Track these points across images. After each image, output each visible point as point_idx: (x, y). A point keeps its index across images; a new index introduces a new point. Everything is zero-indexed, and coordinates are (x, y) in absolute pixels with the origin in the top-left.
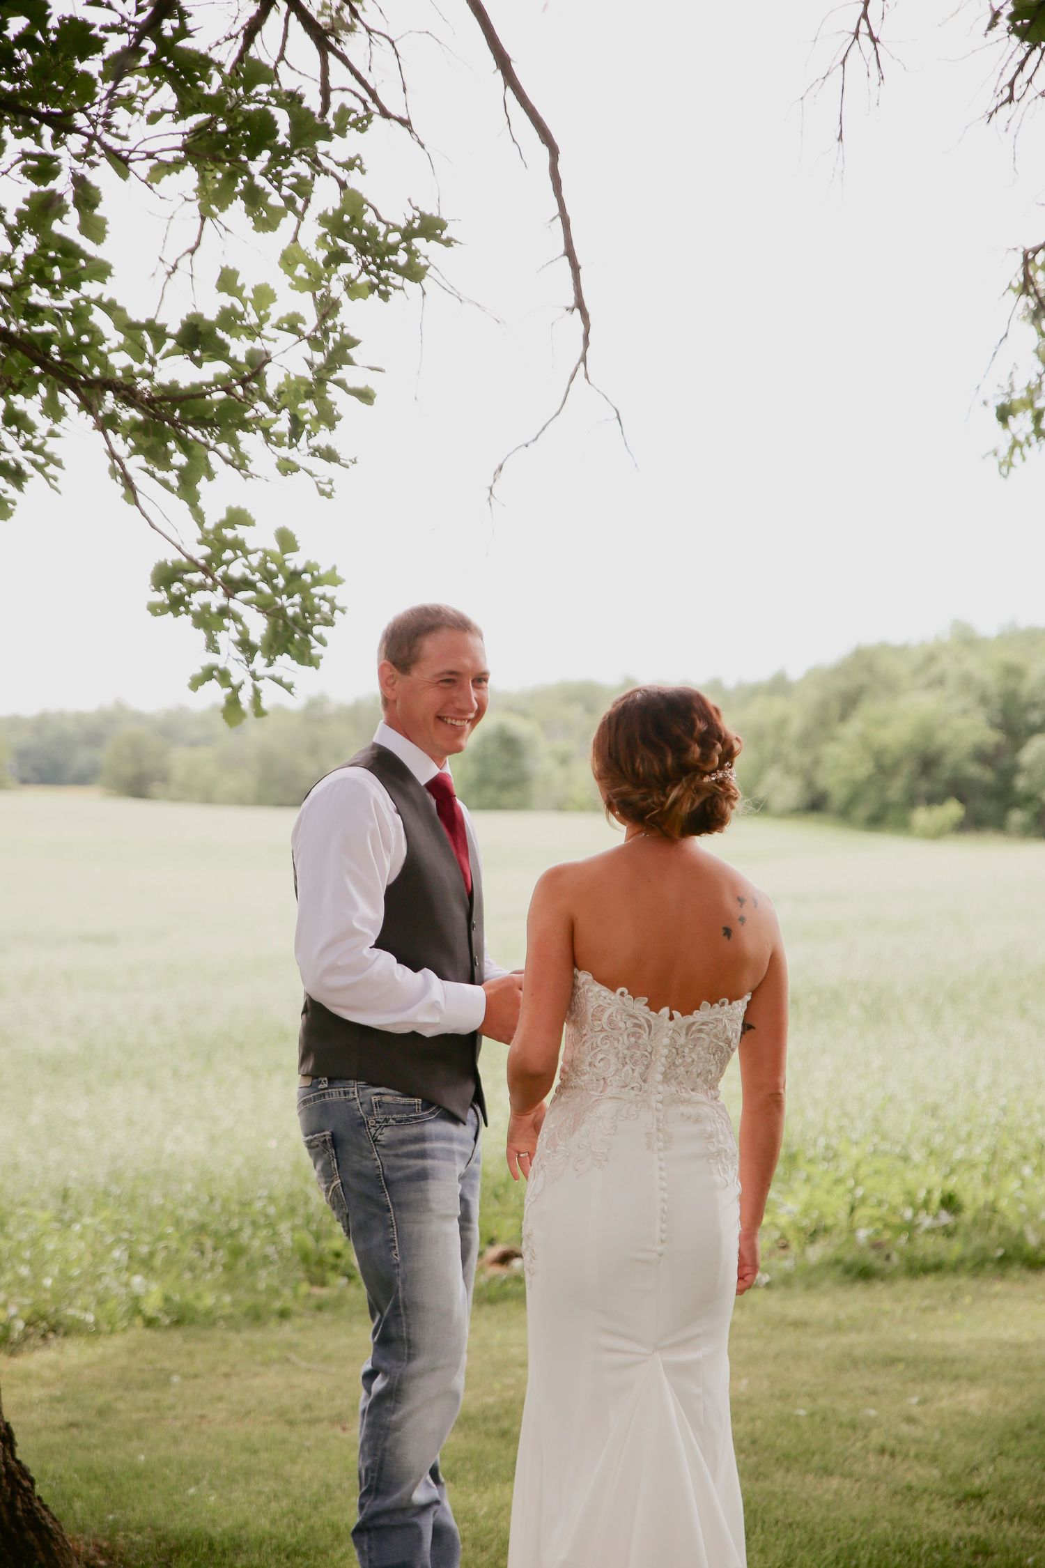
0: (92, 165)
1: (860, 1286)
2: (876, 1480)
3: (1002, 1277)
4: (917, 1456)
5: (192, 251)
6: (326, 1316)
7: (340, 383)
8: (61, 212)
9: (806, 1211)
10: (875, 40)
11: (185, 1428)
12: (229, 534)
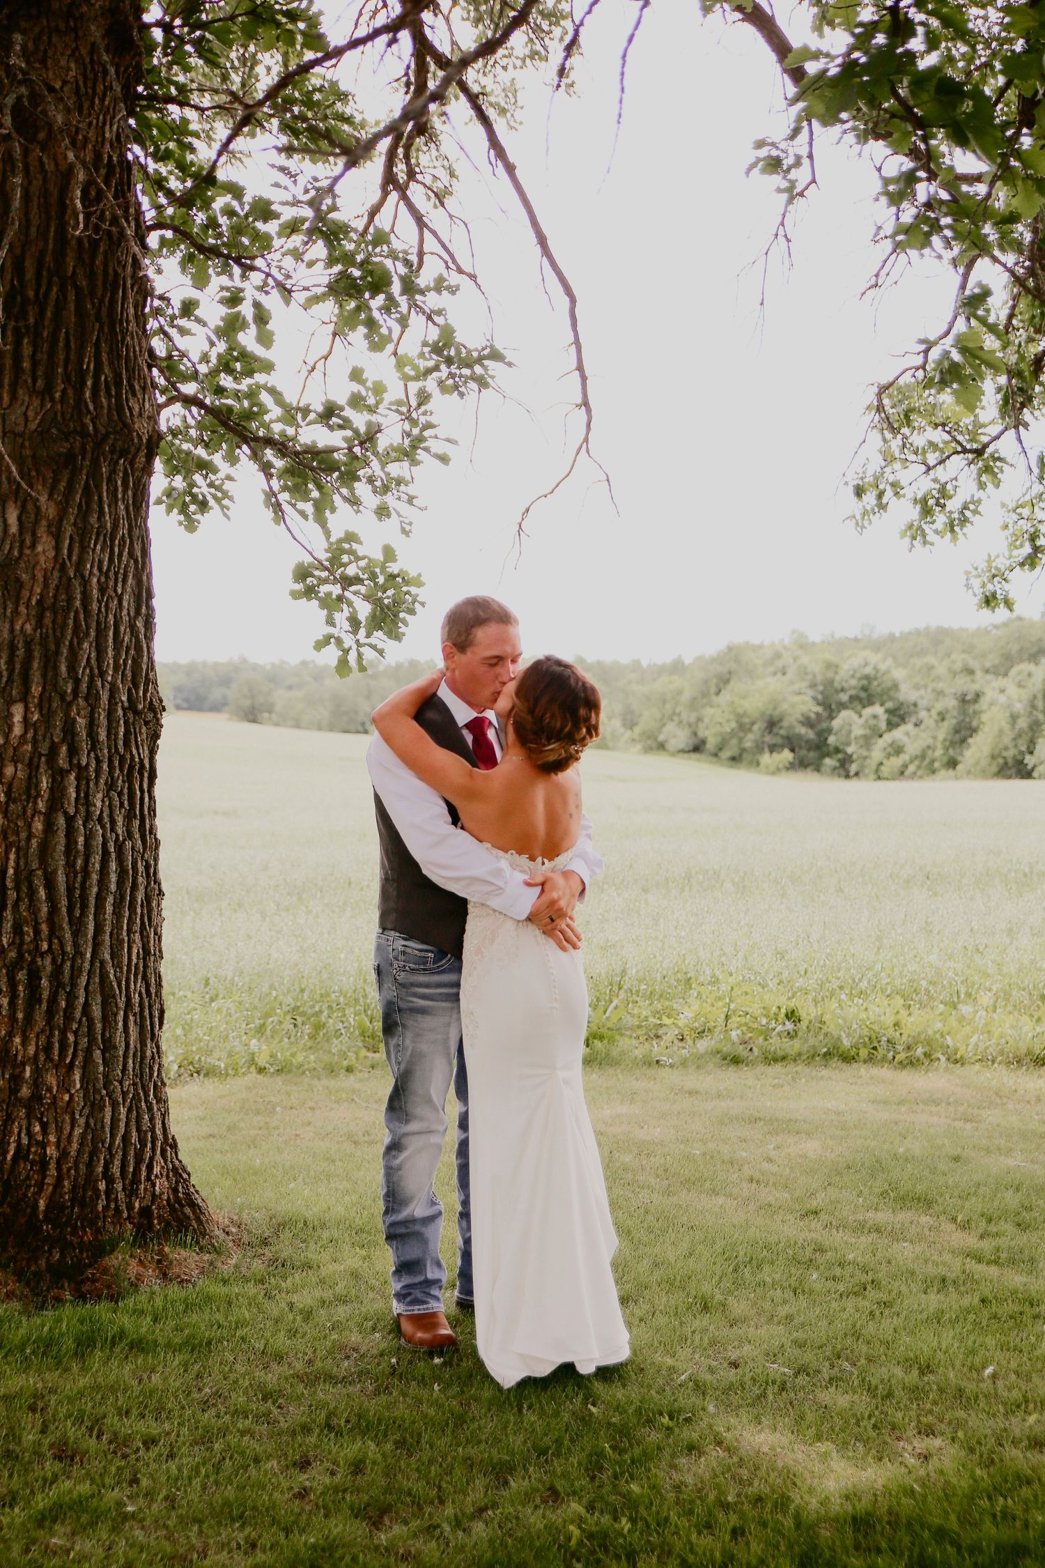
0: (267, 293)
1: (732, 1068)
2: (748, 1199)
3: (826, 1066)
4: (774, 1184)
5: (326, 358)
7: (427, 450)
8: (244, 325)
9: (696, 1018)
10: (788, 240)
11: (286, 1142)
12: (346, 546)
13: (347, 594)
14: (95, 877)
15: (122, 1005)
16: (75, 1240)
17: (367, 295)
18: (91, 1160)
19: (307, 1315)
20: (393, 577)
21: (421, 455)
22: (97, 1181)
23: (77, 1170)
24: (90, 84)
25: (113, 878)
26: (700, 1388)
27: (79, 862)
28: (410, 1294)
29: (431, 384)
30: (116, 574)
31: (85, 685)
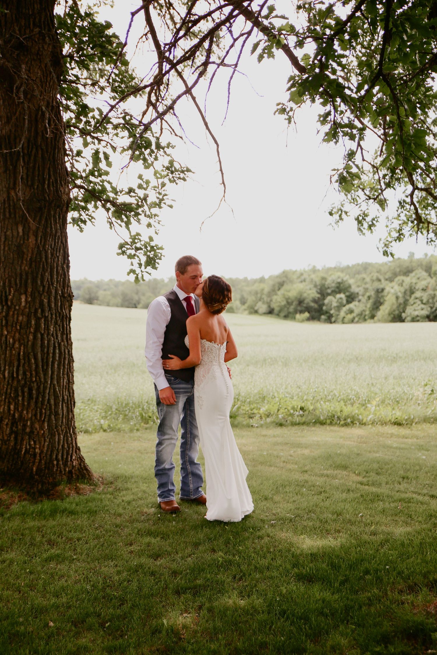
0: (107, 148)
1: (279, 427)
2: (282, 468)
3: (314, 426)
4: (292, 463)
5: (127, 167)
6: (148, 431)
8: (101, 161)
11: (116, 454)
12: (137, 237)
13: (137, 253)
14: (51, 355)
15: (61, 400)
16: (46, 481)
17: (143, 150)
18: (51, 454)
19: (129, 503)
20: (152, 247)
21: (162, 205)
22: (53, 461)
23: (46, 457)
24: (45, 78)
25: (57, 355)
26: (263, 521)
27: (46, 350)
28: (163, 495)
29: (166, 180)
30: (57, 249)
31: (46, 288)
